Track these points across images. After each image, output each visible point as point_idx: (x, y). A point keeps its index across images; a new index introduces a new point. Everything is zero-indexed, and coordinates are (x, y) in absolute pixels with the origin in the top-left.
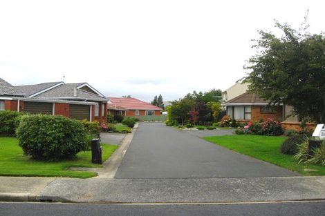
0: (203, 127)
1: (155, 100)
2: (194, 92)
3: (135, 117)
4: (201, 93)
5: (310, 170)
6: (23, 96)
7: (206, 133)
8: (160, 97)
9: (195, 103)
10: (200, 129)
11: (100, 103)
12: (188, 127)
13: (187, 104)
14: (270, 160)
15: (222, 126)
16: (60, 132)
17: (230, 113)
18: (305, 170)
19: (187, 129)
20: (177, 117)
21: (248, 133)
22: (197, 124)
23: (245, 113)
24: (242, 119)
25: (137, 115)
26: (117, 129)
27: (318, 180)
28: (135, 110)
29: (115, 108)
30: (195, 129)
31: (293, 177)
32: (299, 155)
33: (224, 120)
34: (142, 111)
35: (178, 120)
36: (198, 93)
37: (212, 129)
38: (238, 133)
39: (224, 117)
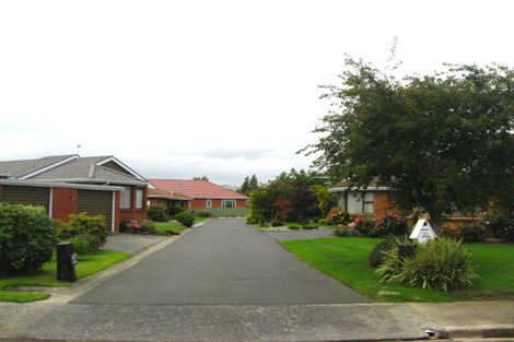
0: (297, 225)
1: (246, 184)
2: (293, 170)
3: (206, 211)
4: (302, 172)
5: (388, 293)
6: (6, 178)
7: (302, 234)
8: (254, 179)
9: (291, 188)
10: (292, 228)
11: (133, 188)
12: (274, 225)
13: (278, 189)
14: (343, 277)
15: (330, 224)
16: (7, 231)
17: (341, 203)
18: (381, 293)
19: (272, 228)
20: (264, 210)
21: (354, 235)
22: (288, 221)
23: (364, 203)
24: (360, 211)
25: (209, 207)
26: (158, 229)
27: (391, 310)
28: (205, 199)
29: (171, 197)
30: (285, 228)
31: (353, 305)
32: (383, 269)
33: (332, 214)
34: (217, 201)
35: (264, 214)
36: (298, 172)
37: (311, 228)
38: (338, 234)
39: (333, 209)
